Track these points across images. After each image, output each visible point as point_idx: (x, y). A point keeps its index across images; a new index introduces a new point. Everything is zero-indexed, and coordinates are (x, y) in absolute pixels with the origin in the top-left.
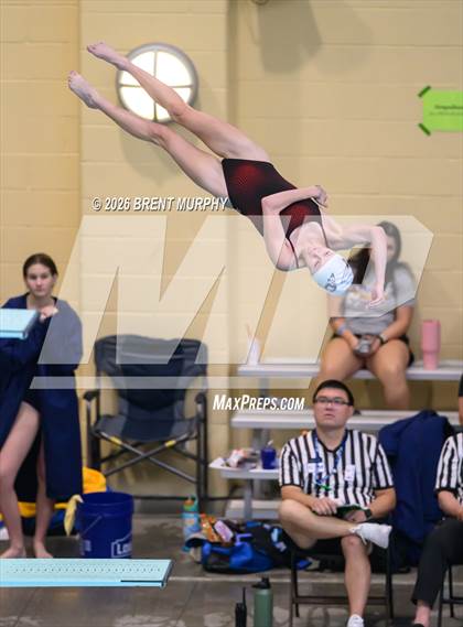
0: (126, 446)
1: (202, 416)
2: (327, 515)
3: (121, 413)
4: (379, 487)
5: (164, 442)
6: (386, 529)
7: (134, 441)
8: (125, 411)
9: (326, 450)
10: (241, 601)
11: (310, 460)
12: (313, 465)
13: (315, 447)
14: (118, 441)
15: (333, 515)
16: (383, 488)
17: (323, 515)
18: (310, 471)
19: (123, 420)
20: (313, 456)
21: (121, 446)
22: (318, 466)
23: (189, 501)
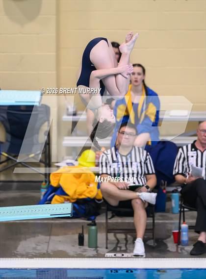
0: (10, 157)
1: (48, 142)
2: (124, 189)
3: (7, 141)
4: (149, 174)
5: (28, 155)
6: (154, 195)
7: (13, 155)
8: (9, 140)
9: (122, 156)
10: (81, 232)
11: (113, 162)
12: (116, 164)
13: (116, 155)
14: (6, 155)
15: (127, 189)
16: (151, 174)
17: (122, 189)
18: (114, 167)
19: (8, 144)
20: (115, 159)
21: (7, 157)
22: (118, 165)
23: (44, 183)
